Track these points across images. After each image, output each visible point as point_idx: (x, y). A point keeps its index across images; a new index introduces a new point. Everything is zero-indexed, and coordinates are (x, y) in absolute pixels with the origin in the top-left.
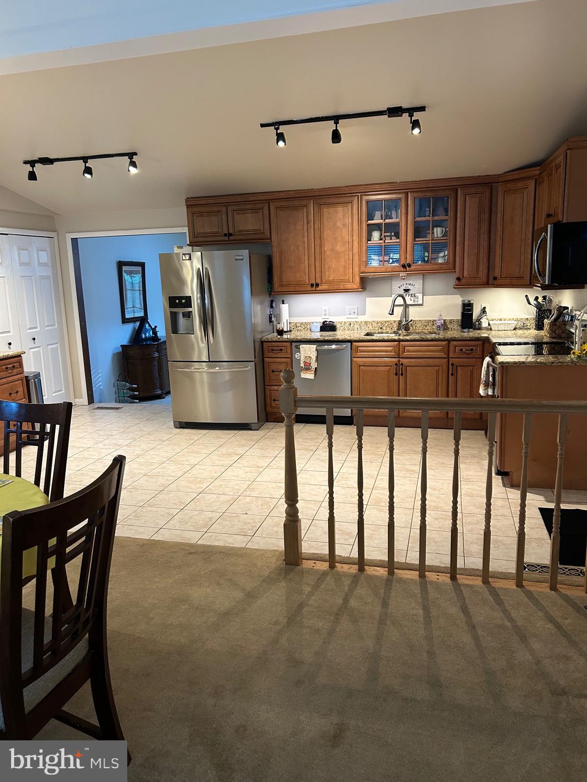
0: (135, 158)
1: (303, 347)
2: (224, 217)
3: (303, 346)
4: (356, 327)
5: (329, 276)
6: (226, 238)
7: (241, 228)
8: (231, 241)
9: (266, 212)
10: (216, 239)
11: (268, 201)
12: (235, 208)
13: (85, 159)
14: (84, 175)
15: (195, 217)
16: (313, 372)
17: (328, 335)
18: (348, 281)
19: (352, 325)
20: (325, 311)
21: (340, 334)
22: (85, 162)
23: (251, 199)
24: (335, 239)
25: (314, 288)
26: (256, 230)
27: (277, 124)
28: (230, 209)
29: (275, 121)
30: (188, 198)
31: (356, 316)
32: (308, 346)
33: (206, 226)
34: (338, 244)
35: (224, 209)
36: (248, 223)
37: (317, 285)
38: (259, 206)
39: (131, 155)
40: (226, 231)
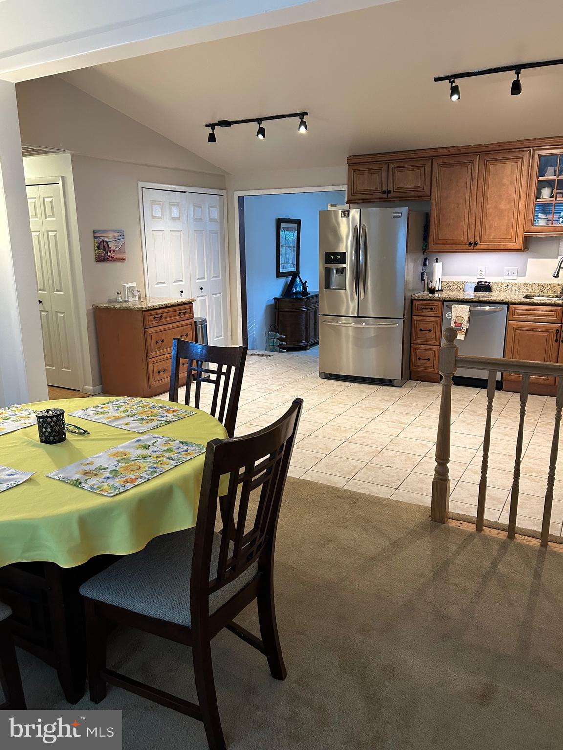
0: (306, 118)
1: (456, 307)
2: (385, 174)
3: (456, 305)
4: (514, 288)
5: (490, 235)
6: (385, 196)
7: (401, 185)
8: (390, 198)
9: (428, 169)
10: (374, 196)
11: (431, 158)
12: (395, 165)
13: (259, 120)
14: (257, 135)
15: (355, 176)
17: (482, 296)
18: (511, 240)
19: (509, 287)
20: (481, 271)
21: (495, 296)
22: (260, 123)
23: (413, 156)
24: (500, 196)
25: (473, 247)
26: (415, 188)
27: (452, 78)
28: (391, 166)
29: (450, 74)
30: (350, 156)
31: (515, 278)
32: (461, 306)
33: (365, 184)
34: (503, 202)
35: (385, 167)
36: (409, 180)
37: (476, 244)
38: (421, 163)
39: (302, 115)
40: (385, 189)
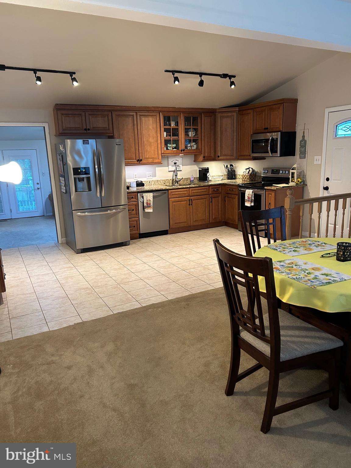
1: (145, 195)
2: (84, 118)
3: (145, 194)
4: (153, 183)
5: (146, 156)
6: (85, 132)
7: (95, 126)
8: (88, 133)
9: (110, 117)
10: (78, 132)
11: (111, 111)
12: (90, 113)
15: (63, 117)
16: (152, 208)
18: (156, 158)
19: (150, 183)
20: (136, 175)
21: (146, 188)
23: (100, 108)
24: (149, 135)
25: (139, 162)
26: (104, 128)
29: (173, 70)
30: (57, 104)
31: (152, 178)
32: (148, 194)
33: (71, 123)
34: (150, 138)
35: (83, 114)
36: (100, 123)
37: (141, 160)
38: (106, 113)
39: (72, 74)
40: (85, 127)
